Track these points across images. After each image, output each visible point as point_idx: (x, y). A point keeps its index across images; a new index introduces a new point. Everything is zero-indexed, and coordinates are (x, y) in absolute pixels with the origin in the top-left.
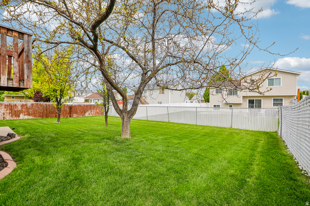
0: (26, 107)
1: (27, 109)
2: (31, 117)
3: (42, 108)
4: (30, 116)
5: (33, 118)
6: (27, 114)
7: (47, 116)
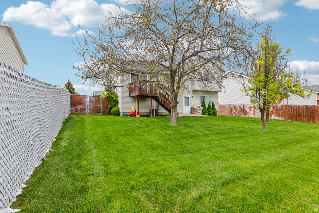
0: (277, 109)
1: (278, 110)
2: (280, 119)
3: (292, 110)
4: (280, 117)
5: (282, 119)
6: (277, 115)
7: (297, 119)
